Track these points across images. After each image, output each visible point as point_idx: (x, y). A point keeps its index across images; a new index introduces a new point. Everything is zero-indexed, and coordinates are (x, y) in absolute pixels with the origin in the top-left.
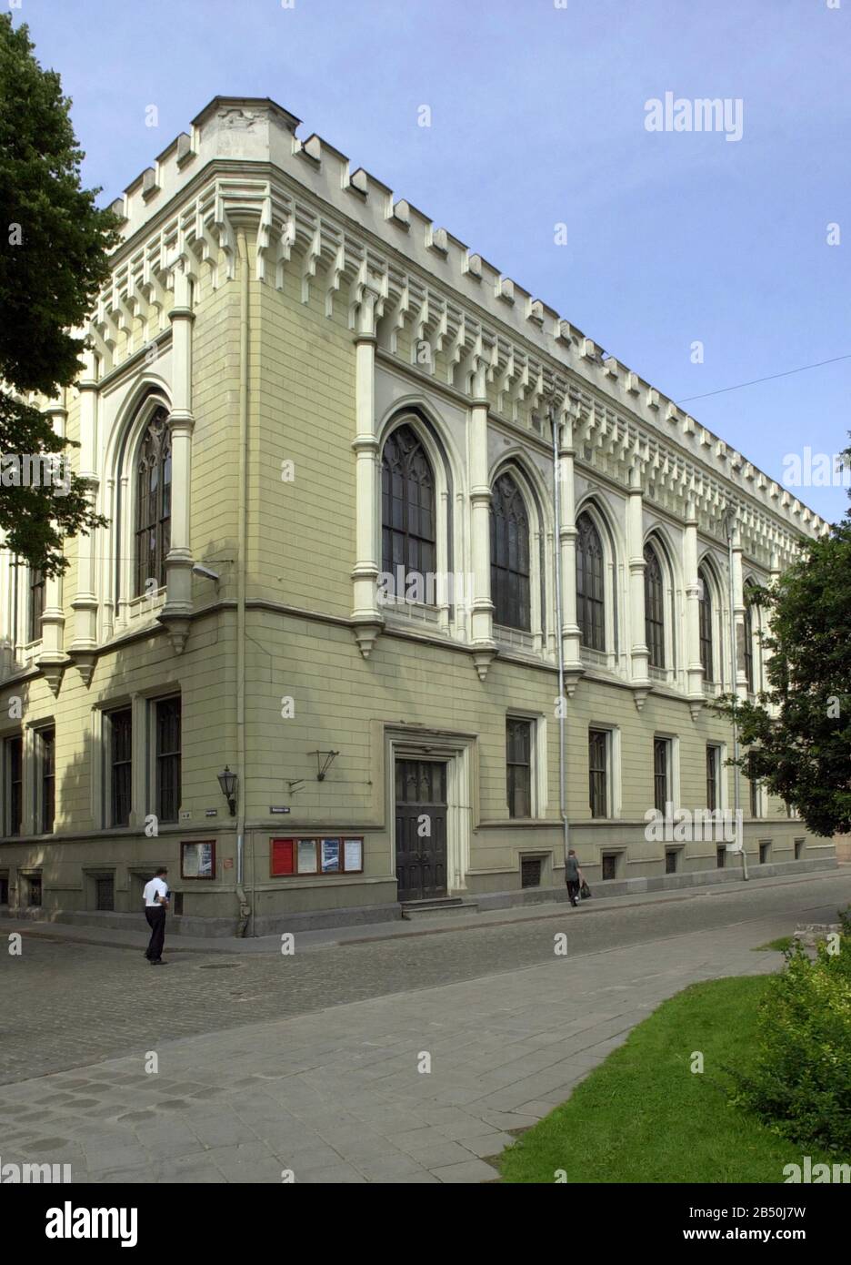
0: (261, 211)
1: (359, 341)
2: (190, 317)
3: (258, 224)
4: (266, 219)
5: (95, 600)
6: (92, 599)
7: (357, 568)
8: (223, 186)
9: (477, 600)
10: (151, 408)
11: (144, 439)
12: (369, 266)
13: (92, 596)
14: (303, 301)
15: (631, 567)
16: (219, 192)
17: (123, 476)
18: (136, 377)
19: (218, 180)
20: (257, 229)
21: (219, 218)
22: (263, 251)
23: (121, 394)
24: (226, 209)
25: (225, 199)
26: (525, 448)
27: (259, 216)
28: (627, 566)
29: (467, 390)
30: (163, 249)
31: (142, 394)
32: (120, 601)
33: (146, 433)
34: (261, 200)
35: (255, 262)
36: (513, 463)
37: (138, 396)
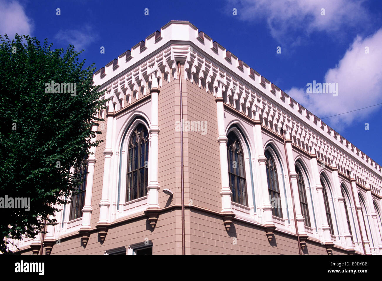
0: (187, 56)
1: (217, 101)
2: (158, 92)
3: (185, 61)
4: (189, 59)
5: (109, 202)
6: (108, 202)
7: (222, 191)
8: (174, 48)
9: (264, 204)
10: (137, 123)
11: (132, 135)
12: (220, 74)
13: (107, 201)
14: (199, 87)
15: (317, 189)
16: (172, 50)
17: (123, 150)
18: (133, 112)
19: (172, 46)
20: (185, 62)
21: (172, 58)
22: (187, 70)
23: (125, 118)
24: (175, 56)
25: (175, 52)
26: (273, 140)
27: (186, 58)
28: (315, 189)
29: (253, 118)
30: (148, 68)
31: (133, 119)
32: (120, 203)
33: (133, 133)
34: (187, 53)
35: (184, 73)
36: (269, 146)
37: (132, 118)
